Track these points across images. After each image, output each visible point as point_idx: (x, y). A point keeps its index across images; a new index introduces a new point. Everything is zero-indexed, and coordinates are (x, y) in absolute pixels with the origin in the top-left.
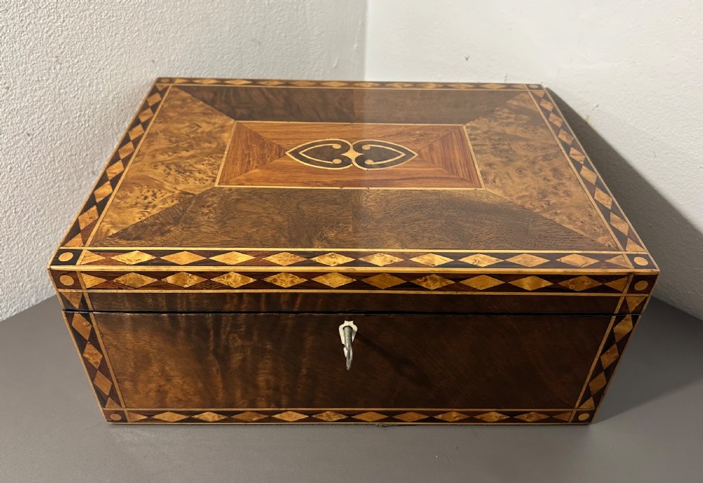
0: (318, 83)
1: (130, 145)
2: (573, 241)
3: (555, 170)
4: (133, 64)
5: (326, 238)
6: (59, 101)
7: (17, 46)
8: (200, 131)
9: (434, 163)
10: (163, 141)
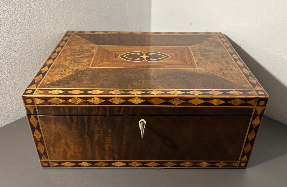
0: (132, 33)
1: (56, 54)
2: (233, 86)
3: (226, 62)
4: (58, 25)
5: (133, 85)
6: (28, 38)
7: (13, 16)
8: (84, 49)
9: (177, 59)
10: (69, 52)
